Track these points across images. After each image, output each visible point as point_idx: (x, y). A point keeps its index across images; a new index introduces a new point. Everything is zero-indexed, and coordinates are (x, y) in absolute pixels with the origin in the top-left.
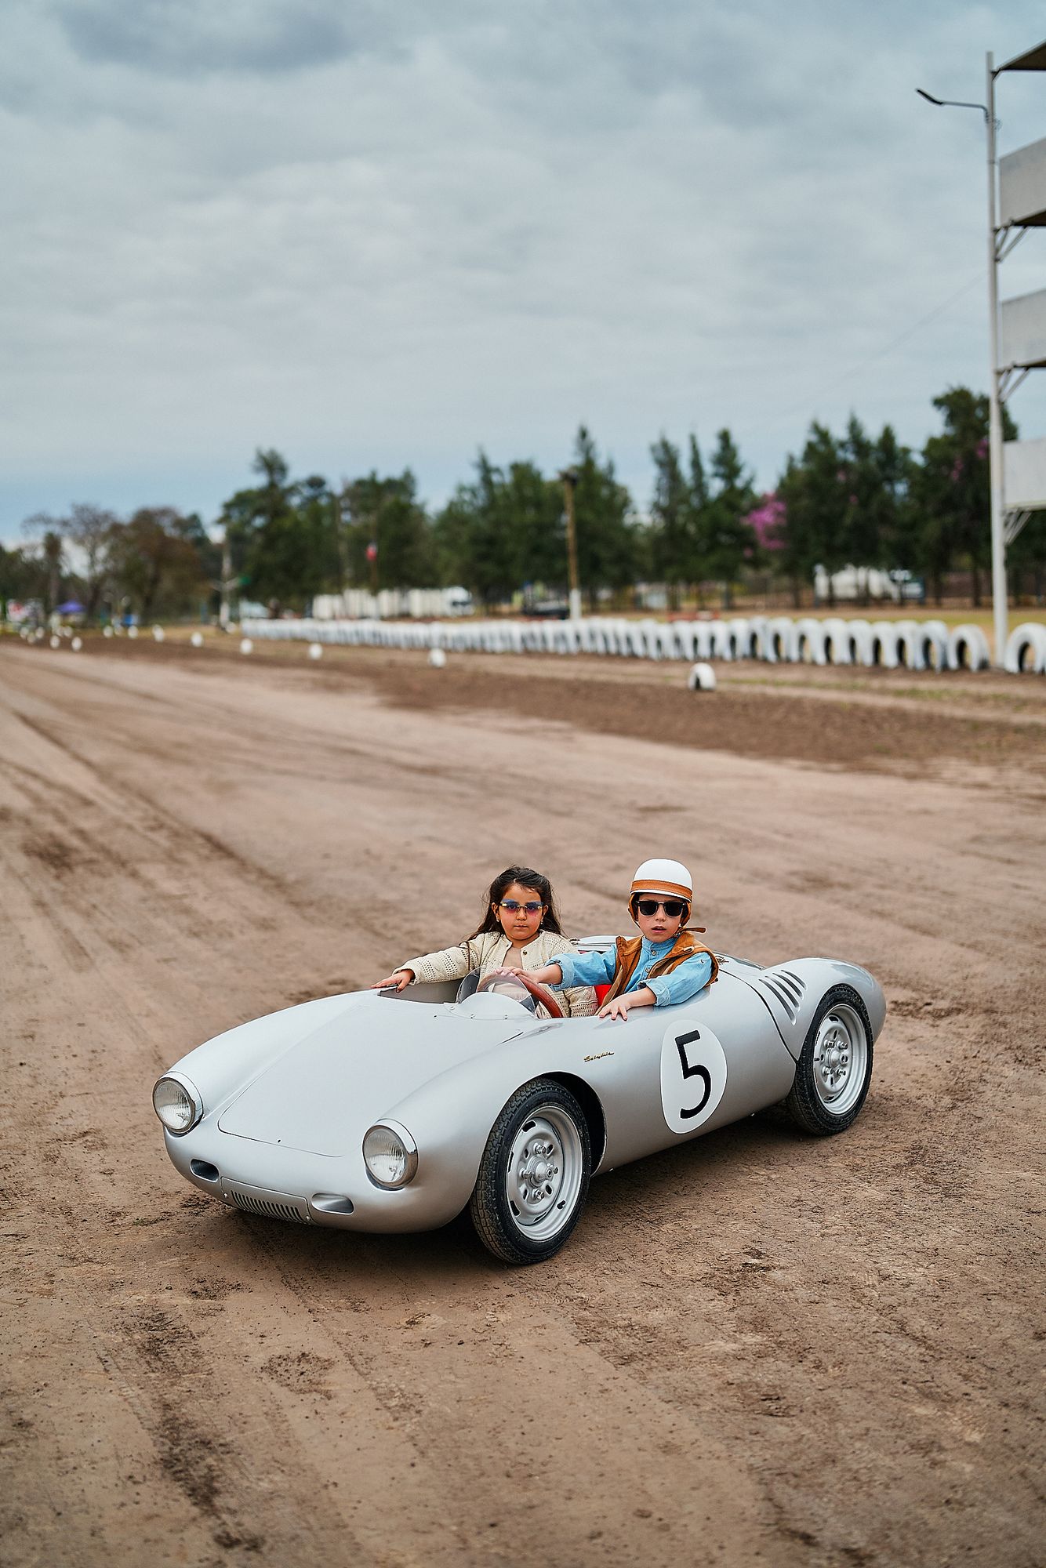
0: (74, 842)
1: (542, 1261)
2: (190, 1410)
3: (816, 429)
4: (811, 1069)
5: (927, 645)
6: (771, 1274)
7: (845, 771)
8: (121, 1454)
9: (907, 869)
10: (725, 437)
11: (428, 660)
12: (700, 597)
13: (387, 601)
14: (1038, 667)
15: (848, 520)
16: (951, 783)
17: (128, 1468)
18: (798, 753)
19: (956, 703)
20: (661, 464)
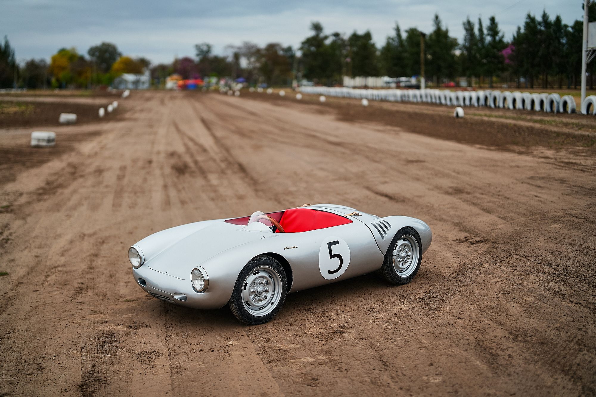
0: (191, 165)
1: (261, 324)
2: (102, 368)
3: (529, 16)
4: (391, 259)
5: (552, 102)
6: (344, 334)
7: (495, 150)
8: (68, 381)
9: (497, 188)
10: (493, 20)
11: (361, 103)
12: (479, 83)
13: (359, 81)
14: (594, 113)
15: (540, 54)
16: (535, 156)
17: (66, 386)
18: (482, 143)
19: (556, 126)
20: (466, 30)
